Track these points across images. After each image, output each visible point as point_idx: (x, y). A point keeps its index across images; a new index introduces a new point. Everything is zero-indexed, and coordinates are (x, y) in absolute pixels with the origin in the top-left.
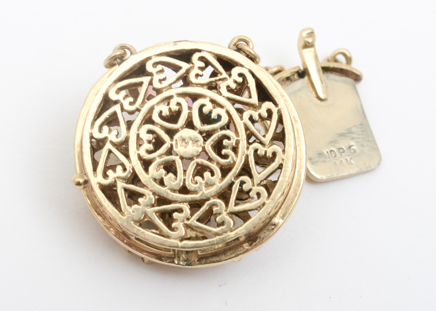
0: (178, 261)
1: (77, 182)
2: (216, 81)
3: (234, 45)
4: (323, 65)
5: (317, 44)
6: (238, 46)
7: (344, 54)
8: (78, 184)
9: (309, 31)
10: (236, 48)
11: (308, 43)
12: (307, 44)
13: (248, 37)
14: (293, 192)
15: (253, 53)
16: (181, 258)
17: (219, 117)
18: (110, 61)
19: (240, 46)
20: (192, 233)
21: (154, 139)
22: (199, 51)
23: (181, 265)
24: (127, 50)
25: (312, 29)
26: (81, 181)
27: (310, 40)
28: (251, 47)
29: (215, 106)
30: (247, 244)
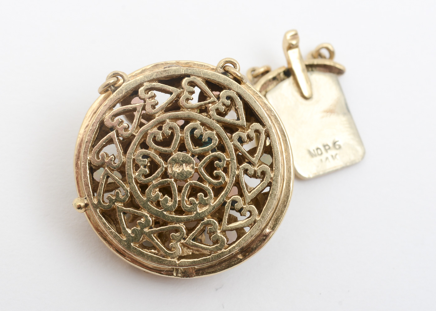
0: (176, 273)
1: (78, 206)
2: (205, 104)
3: (221, 68)
4: (307, 63)
5: (301, 45)
6: (225, 68)
7: (328, 49)
8: (79, 207)
9: (293, 33)
10: (223, 71)
11: (293, 45)
12: (291, 46)
13: (234, 59)
14: (282, 204)
15: (239, 75)
16: (179, 271)
17: (210, 140)
18: (104, 89)
19: (227, 69)
20: (189, 252)
21: (149, 163)
22: (189, 76)
23: (179, 277)
24: (120, 77)
25: (296, 31)
26: (82, 204)
27: (294, 42)
28: (238, 70)
29: (205, 128)
30: (241, 255)
